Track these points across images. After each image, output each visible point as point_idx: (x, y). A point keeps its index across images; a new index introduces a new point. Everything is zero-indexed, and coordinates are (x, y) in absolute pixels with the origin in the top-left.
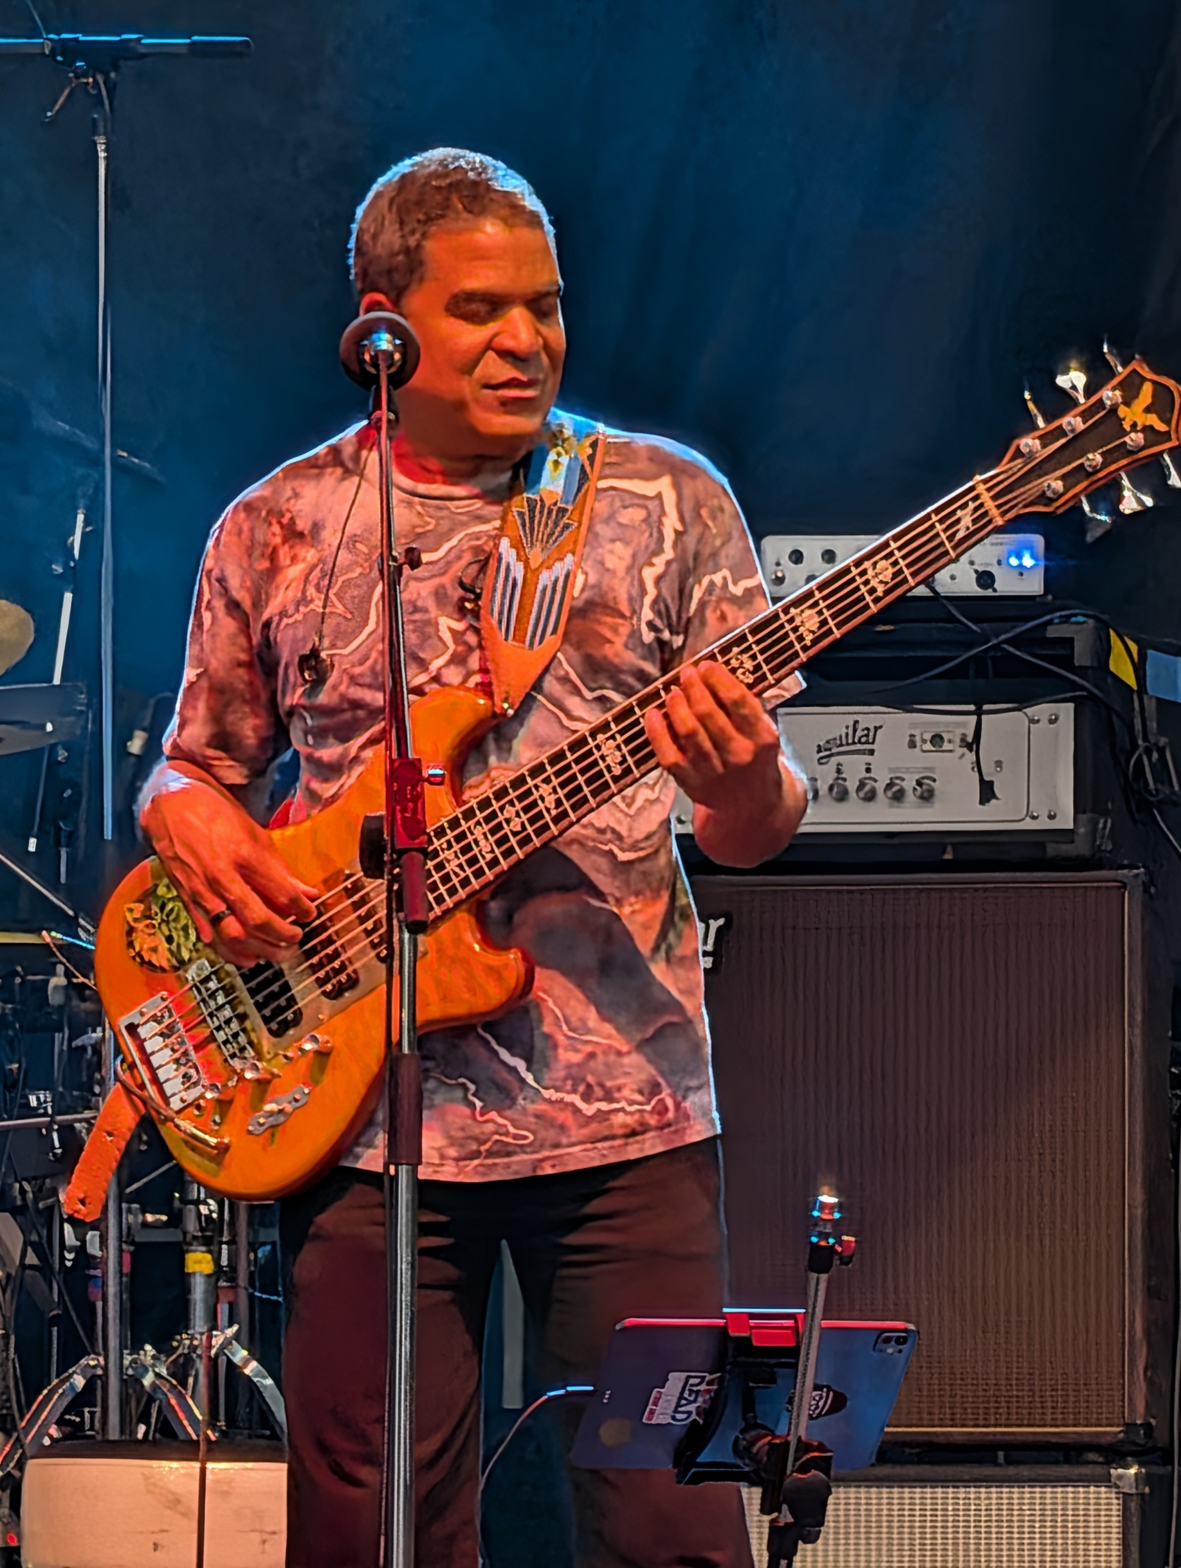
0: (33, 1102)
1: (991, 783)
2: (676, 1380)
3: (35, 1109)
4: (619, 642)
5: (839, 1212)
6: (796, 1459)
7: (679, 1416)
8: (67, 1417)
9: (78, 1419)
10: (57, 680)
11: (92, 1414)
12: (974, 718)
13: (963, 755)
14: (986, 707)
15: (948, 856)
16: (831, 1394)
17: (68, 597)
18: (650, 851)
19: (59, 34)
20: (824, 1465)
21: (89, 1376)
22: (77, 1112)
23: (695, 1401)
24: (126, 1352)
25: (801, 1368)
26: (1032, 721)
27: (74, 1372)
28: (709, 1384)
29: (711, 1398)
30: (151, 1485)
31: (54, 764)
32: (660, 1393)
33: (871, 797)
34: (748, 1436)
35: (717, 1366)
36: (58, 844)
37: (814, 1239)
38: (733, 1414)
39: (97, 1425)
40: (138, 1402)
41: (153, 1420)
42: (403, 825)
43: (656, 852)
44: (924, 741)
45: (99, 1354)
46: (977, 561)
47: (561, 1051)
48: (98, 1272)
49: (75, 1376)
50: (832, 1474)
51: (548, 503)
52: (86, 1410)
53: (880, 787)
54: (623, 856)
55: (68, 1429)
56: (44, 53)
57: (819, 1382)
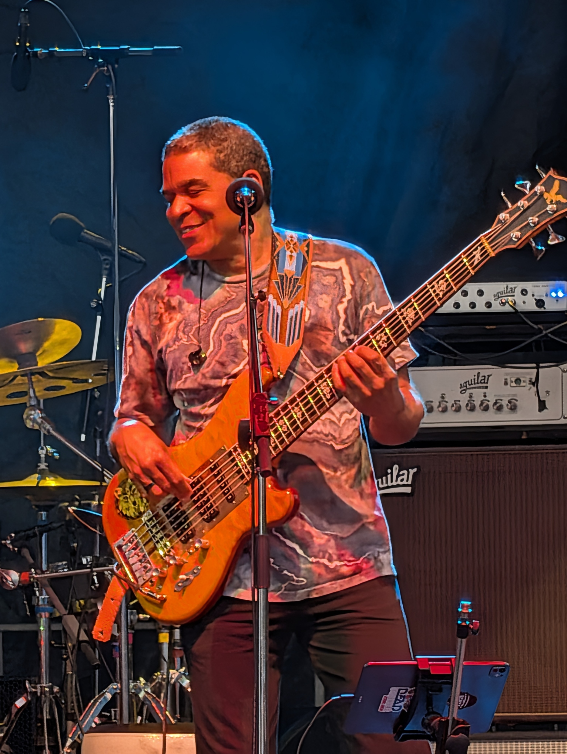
0: (84, 561)
1: (544, 401)
2: (394, 691)
3: (86, 565)
4: (329, 344)
5: (472, 609)
6: (452, 729)
7: (395, 708)
8: (103, 713)
9: (109, 714)
10: (94, 358)
11: (115, 711)
12: (535, 370)
13: (531, 388)
14: (541, 365)
15: (524, 437)
16: (469, 697)
17: (99, 318)
18: (349, 444)
19: (90, 47)
20: (466, 731)
21: (113, 693)
22: (105, 566)
23: (403, 701)
24: (130, 681)
25: (454, 685)
26: (563, 371)
27: (106, 691)
28: (409, 693)
29: (411, 700)
30: (143, 745)
31: (93, 397)
32: (387, 697)
33: (486, 409)
34: (429, 717)
35: (414, 684)
36: (95, 437)
37: (459, 622)
38: (421, 707)
39: (118, 717)
40: (137, 705)
41: (144, 715)
42: (259, 425)
43: (353, 444)
44: (512, 382)
45: (117, 683)
46: (535, 294)
47: (315, 539)
48: (117, 644)
49: (107, 693)
50: (470, 736)
51: (289, 277)
52: (112, 710)
53: (491, 404)
54: (338, 447)
55: (104, 719)
56: (83, 56)
57: (463, 691)
